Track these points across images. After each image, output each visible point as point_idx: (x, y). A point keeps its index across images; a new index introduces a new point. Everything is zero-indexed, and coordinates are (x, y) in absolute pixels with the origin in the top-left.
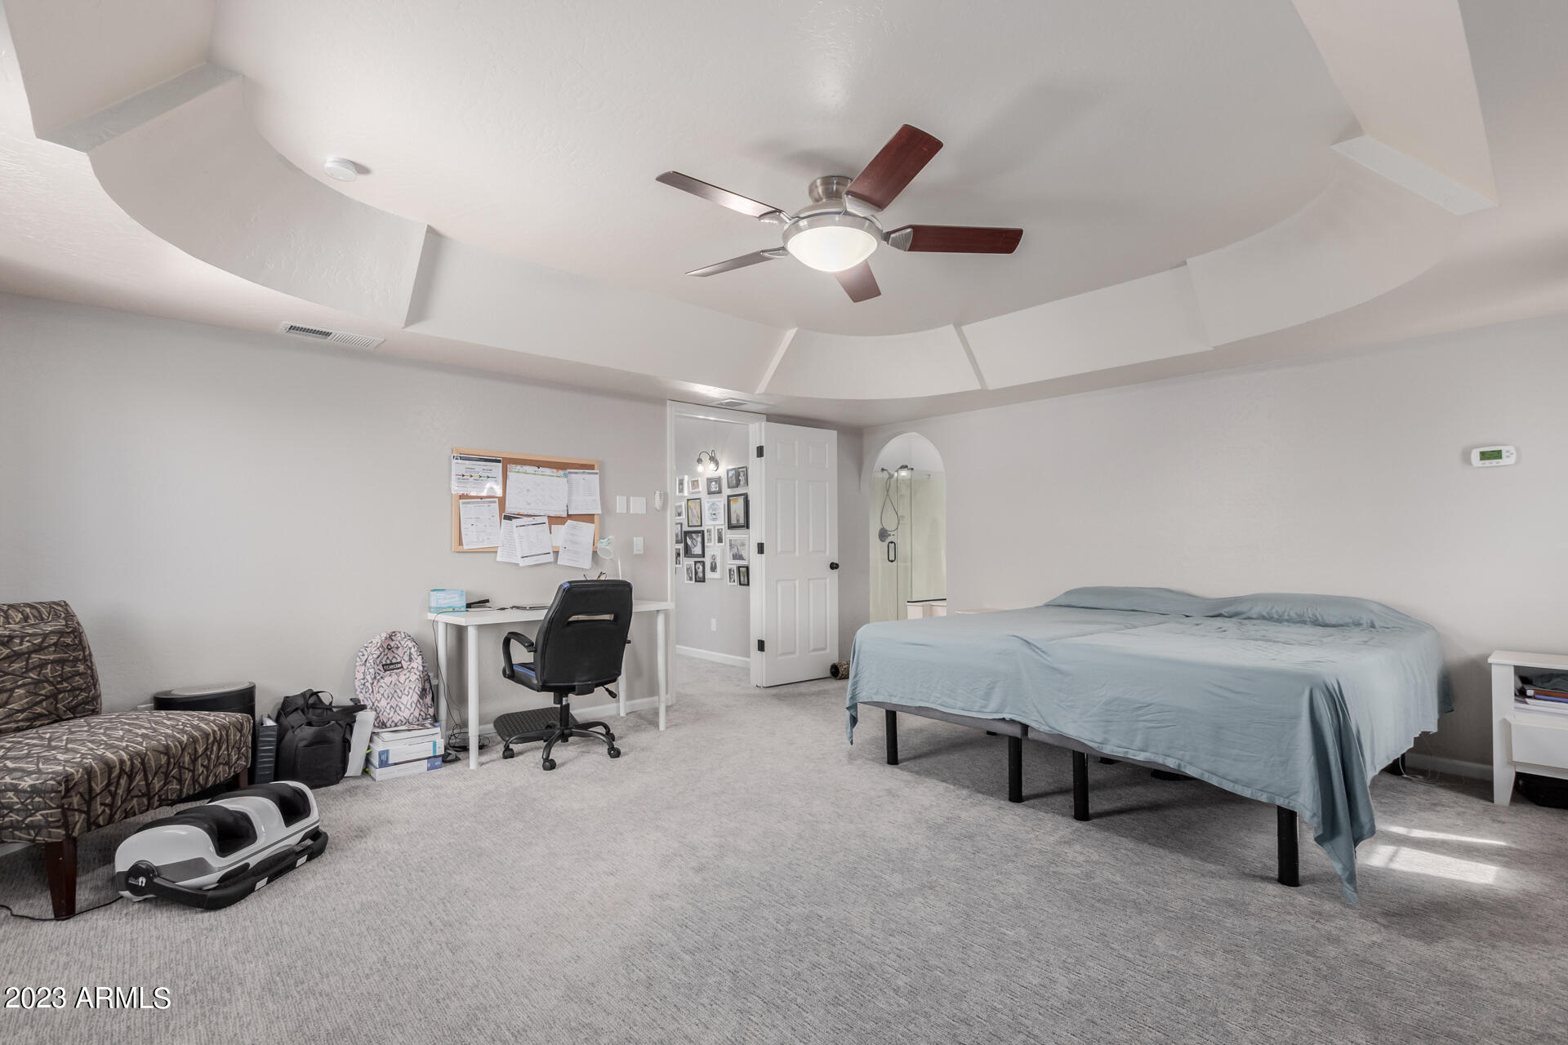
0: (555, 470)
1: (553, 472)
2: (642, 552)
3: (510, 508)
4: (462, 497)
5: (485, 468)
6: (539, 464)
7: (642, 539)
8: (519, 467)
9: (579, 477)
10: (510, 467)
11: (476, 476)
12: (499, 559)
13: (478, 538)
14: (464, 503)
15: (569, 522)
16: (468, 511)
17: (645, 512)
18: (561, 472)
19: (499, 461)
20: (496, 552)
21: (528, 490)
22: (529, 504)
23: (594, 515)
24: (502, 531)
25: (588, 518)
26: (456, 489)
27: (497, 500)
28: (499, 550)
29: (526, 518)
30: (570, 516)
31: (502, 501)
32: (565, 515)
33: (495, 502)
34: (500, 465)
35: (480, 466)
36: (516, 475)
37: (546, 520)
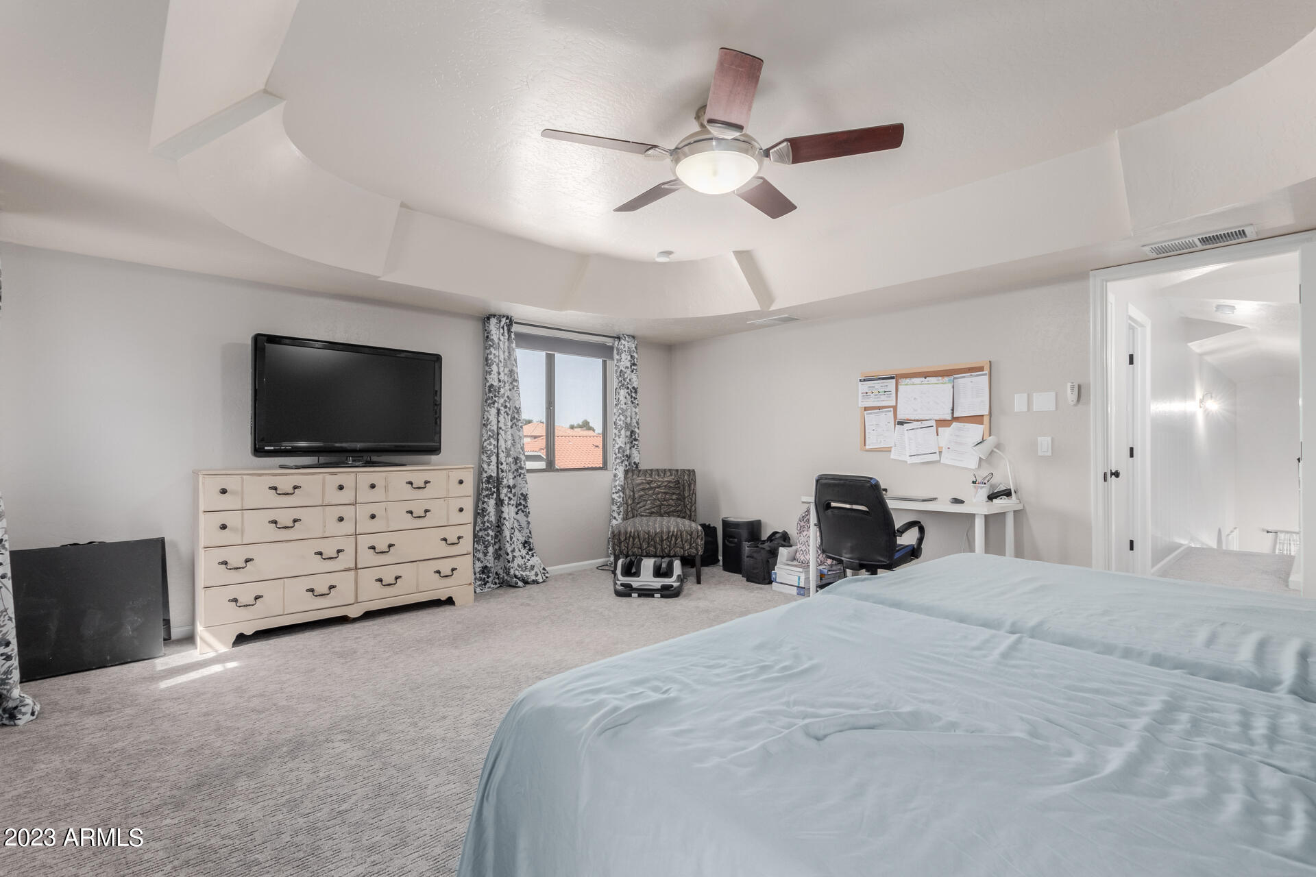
0: (940, 378)
1: (938, 380)
2: (1049, 454)
3: (900, 417)
4: (866, 409)
5: (882, 385)
6: (926, 375)
7: (1049, 439)
8: (908, 380)
9: (964, 382)
10: (902, 381)
11: (876, 392)
12: (892, 457)
13: (877, 440)
14: (867, 414)
15: (955, 424)
16: (871, 418)
17: (1053, 408)
18: (946, 379)
19: (893, 378)
20: (890, 451)
21: (915, 399)
22: (915, 410)
23: (983, 416)
24: (896, 434)
25: (977, 419)
26: (862, 404)
27: (892, 409)
28: (893, 449)
29: (915, 423)
30: (955, 419)
31: (895, 408)
32: (949, 417)
33: (890, 411)
34: (894, 380)
35: (877, 384)
36: (906, 387)
37: (933, 423)
